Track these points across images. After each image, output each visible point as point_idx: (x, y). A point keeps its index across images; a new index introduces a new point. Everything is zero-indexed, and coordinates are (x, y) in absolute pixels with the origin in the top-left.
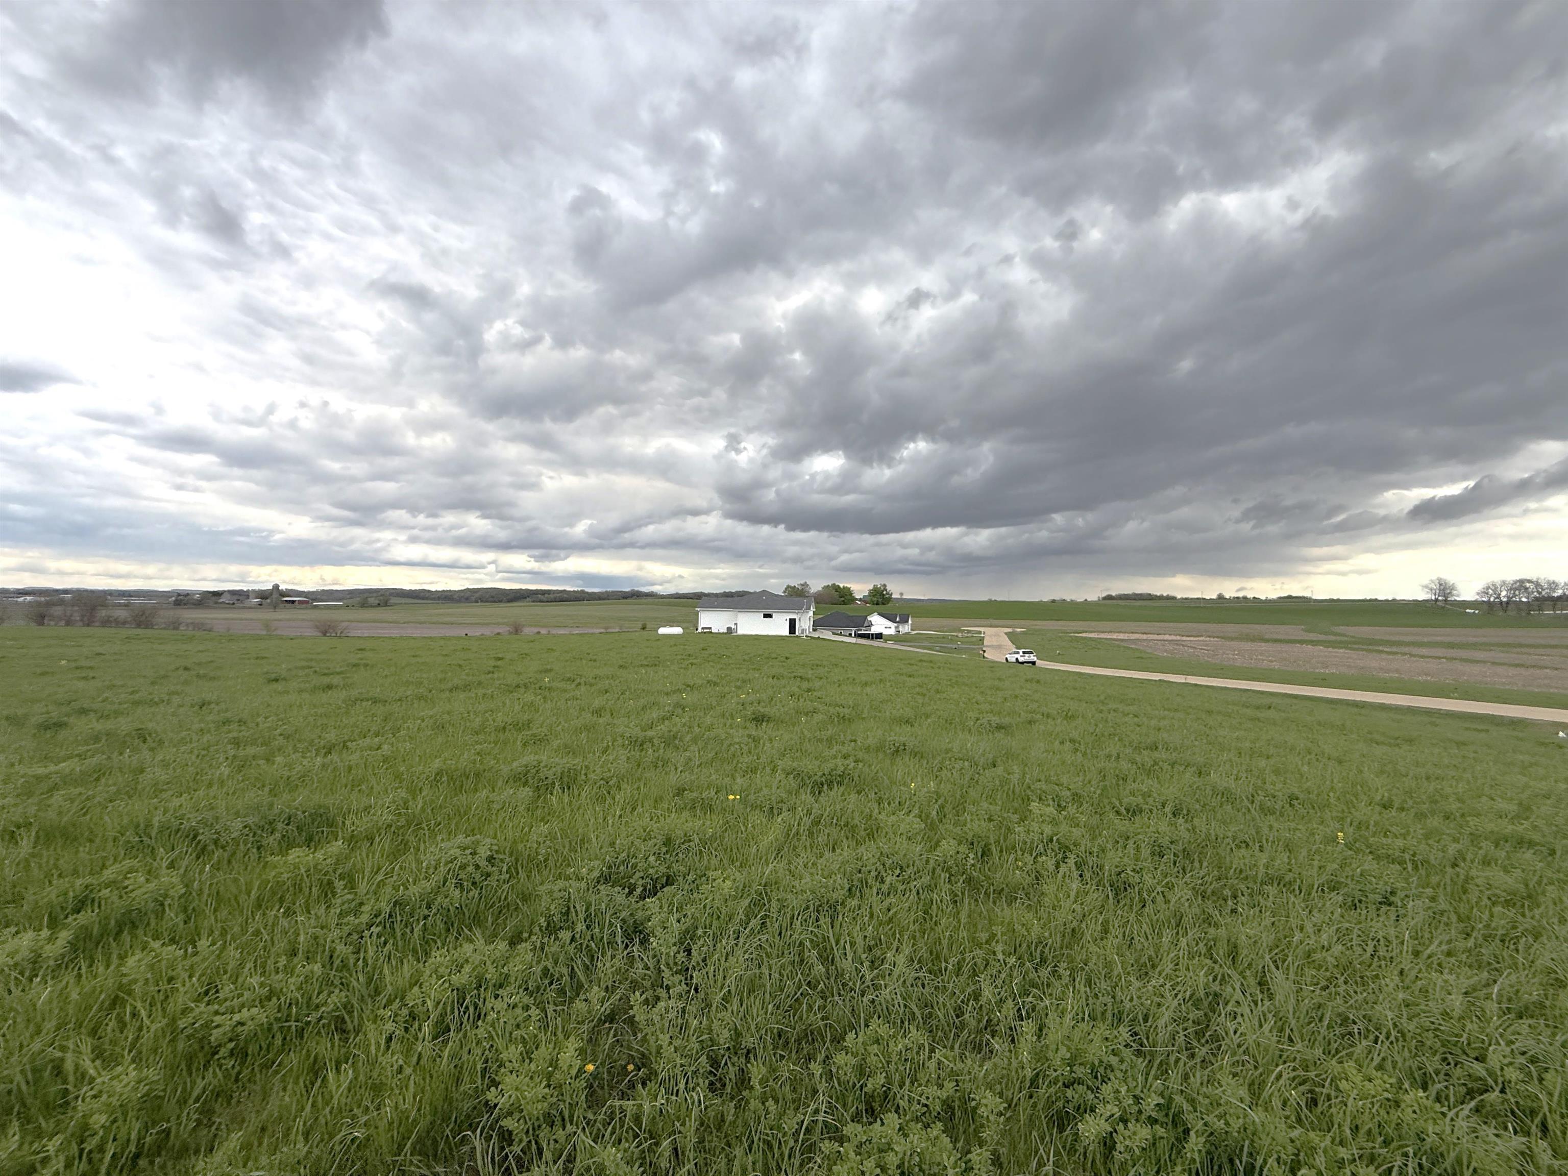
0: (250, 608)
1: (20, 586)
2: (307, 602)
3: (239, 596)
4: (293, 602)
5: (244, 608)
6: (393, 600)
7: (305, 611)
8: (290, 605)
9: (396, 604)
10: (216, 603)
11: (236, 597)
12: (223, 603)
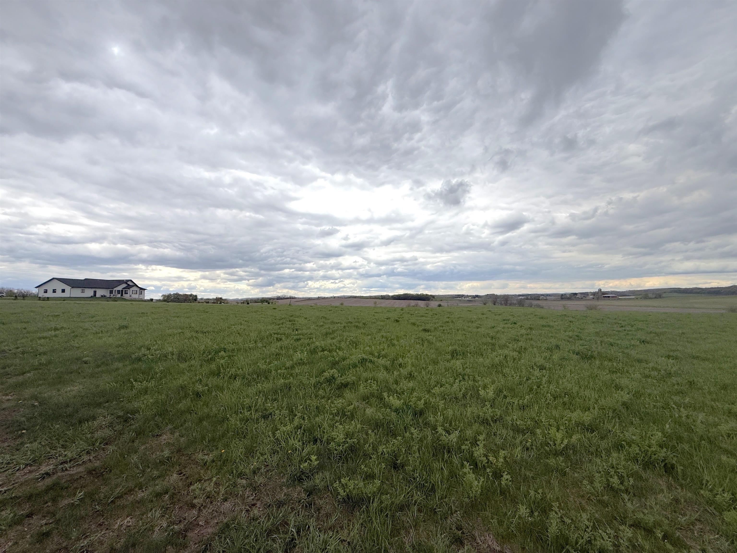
0: (589, 300)
1: (521, 293)
2: (616, 297)
3: (585, 295)
4: (609, 297)
5: (586, 300)
6: (664, 295)
7: (614, 301)
8: (608, 298)
9: (667, 297)
10: (575, 298)
11: (583, 295)
12: (578, 298)
